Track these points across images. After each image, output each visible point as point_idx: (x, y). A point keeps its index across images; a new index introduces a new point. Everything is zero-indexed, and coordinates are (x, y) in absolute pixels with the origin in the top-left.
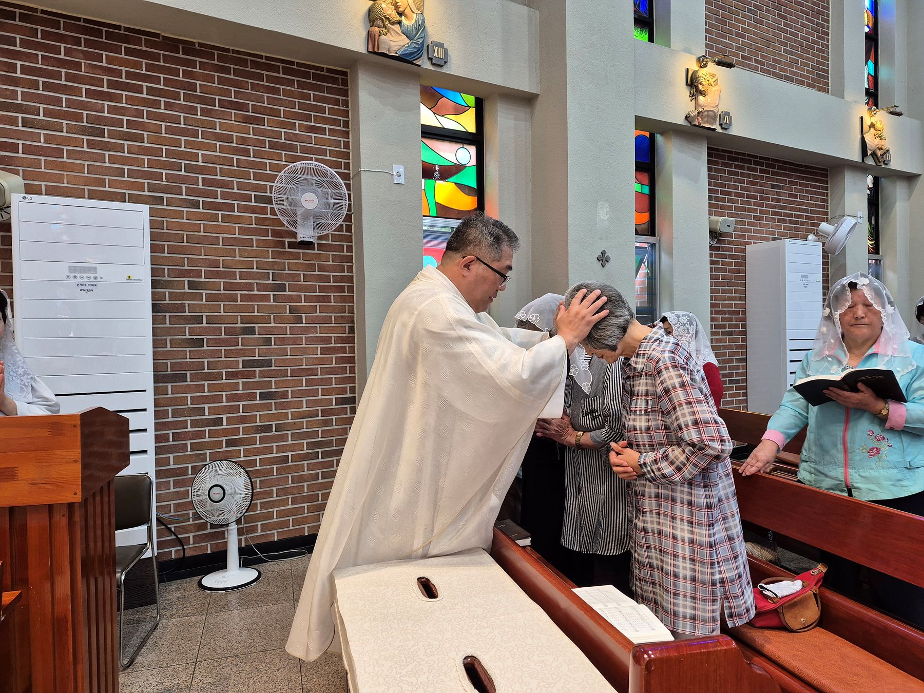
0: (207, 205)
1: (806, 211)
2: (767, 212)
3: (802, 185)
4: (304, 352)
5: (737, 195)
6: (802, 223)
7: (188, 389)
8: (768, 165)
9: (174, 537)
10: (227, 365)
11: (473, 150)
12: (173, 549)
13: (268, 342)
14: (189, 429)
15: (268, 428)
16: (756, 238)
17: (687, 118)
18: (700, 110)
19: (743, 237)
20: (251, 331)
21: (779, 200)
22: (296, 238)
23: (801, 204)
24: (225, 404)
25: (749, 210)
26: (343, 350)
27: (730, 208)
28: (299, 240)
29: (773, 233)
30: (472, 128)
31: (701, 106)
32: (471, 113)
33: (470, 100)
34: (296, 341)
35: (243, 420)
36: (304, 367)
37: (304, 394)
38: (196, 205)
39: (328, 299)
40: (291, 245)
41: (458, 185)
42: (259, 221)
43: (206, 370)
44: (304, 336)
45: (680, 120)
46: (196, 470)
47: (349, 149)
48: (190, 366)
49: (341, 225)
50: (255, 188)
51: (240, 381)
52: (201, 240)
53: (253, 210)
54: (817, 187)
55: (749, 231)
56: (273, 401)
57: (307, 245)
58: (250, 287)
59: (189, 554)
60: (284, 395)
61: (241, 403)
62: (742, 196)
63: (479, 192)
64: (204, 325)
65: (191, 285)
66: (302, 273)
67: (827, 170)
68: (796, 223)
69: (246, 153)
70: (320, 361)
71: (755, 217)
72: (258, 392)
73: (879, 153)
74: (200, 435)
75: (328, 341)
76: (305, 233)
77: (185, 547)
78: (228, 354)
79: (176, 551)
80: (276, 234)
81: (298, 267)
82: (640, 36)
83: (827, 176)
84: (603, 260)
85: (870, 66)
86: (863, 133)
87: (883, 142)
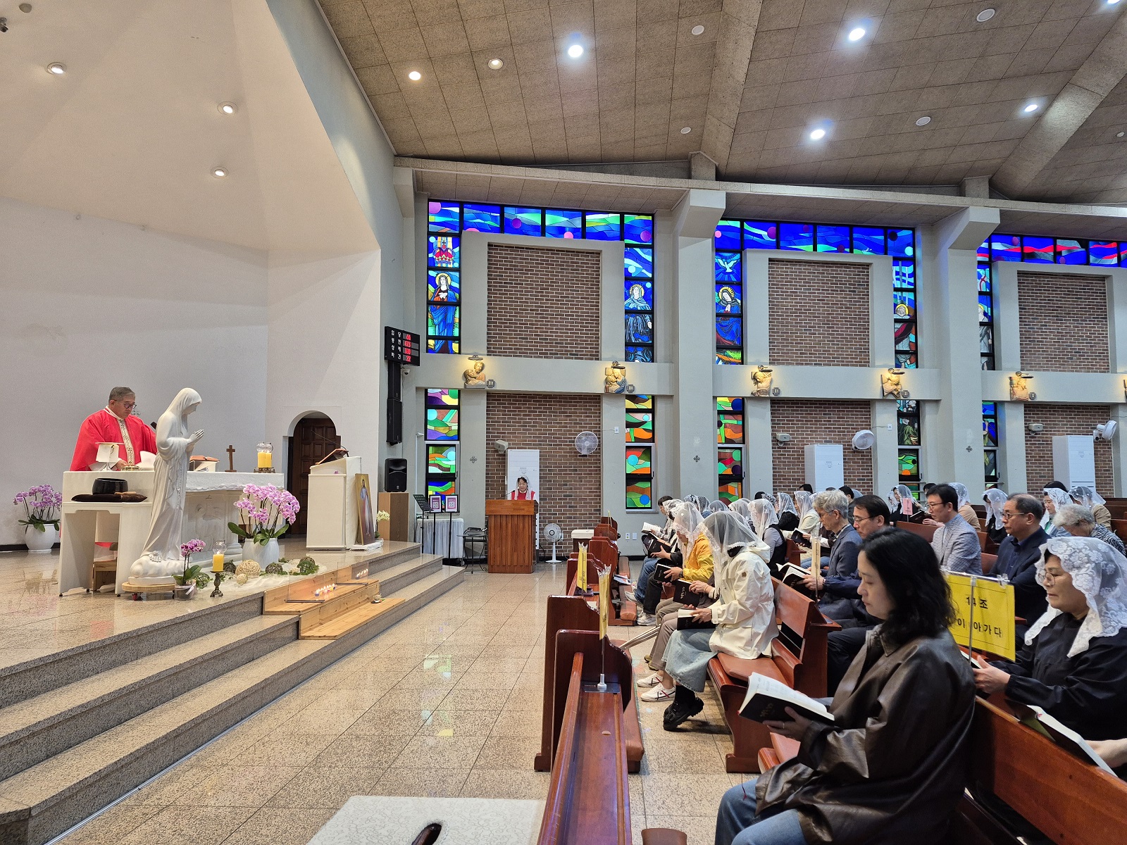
1: (852, 425)
2: (821, 428)
5: (798, 421)
6: (848, 432)
11: (650, 415)
16: (812, 442)
17: (752, 394)
19: (802, 441)
21: (830, 421)
22: (581, 454)
23: (847, 421)
25: (798, 428)
27: (793, 428)
30: (650, 407)
31: (761, 388)
32: (650, 401)
39: (592, 474)
40: (579, 456)
41: (644, 429)
42: (570, 449)
45: (749, 395)
49: (596, 448)
54: (861, 411)
55: (807, 438)
57: (585, 456)
62: (802, 421)
63: (653, 431)
66: (583, 465)
67: (869, 402)
68: (844, 432)
69: (566, 427)
71: (811, 431)
73: (896, 393)
75: (592, 489)
76: (584, 452)
80: (575, 453)
81: (581, 463)
82: (736, 356)
83: (869, 405)
84: (697, 459)
85: (912, 337)
86: (883, 384)
87: (899, 387)
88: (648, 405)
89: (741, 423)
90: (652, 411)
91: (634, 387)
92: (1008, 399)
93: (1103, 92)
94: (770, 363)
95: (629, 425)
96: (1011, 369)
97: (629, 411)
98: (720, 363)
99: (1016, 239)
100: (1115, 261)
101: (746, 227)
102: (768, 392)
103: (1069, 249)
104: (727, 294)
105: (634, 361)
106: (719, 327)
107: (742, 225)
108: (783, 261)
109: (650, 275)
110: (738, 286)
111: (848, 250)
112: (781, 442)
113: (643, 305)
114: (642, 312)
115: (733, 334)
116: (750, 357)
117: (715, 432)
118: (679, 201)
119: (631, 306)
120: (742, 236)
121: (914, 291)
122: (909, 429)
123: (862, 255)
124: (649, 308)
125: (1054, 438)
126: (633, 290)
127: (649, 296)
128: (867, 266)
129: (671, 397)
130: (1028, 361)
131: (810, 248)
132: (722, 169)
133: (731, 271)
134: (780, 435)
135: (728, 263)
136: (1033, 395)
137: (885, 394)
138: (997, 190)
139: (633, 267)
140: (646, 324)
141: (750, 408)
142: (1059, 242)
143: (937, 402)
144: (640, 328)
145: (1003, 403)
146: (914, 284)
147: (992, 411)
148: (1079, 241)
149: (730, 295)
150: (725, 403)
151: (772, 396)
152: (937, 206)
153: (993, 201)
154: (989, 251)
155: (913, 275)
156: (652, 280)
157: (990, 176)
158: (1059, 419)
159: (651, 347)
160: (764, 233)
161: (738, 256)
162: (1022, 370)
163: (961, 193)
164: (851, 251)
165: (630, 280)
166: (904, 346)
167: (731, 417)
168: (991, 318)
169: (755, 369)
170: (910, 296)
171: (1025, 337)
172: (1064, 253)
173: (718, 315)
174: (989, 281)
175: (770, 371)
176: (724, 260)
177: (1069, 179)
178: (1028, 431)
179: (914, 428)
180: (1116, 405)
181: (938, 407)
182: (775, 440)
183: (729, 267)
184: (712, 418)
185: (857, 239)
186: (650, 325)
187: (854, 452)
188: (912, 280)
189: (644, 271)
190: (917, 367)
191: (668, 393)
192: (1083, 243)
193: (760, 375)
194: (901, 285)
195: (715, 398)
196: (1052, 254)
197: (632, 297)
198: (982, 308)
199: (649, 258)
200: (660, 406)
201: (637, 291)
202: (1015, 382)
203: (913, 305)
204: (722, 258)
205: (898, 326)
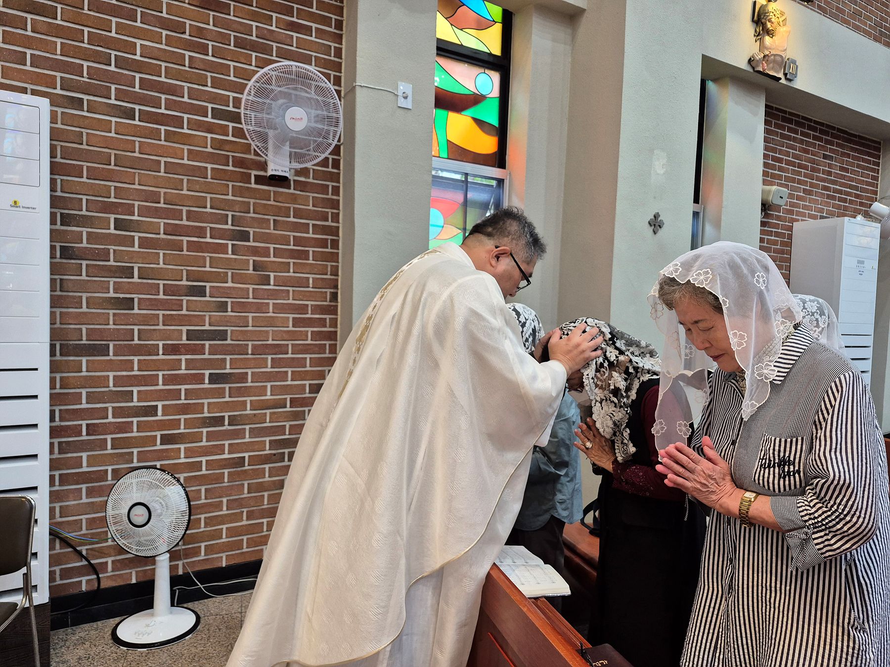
0: (145, 117)
1: (856, 188)
2: (817, 186)
3: (854, 158)
4: (271, 322)
5: (788, 163)
6: (851, 202)
7: (111, 366)
8: (821, 132)
9: (85, 563)
10: (165, 336)
11: (496, 77)
12: (84, 579)
13: (223, 307)
14: (111, 419)
15: (219, 421)
16: (804, 215)
17: (750, 61)
18: (767, 53)
19: (791, 212)
20: (201, 292)
21: (830, 174)
22: (265, 170)
23: (851, 180)
24: (161, 387)
25: (799, 182)
26: (322, 322)
27: (779, 177)
28: (270, 172)
29: (821, 211)
30: (496, 50)
31: (767, 49)
32: (497, 29)
33: (496, 12)
34: (261, 308)
35: (184, 409)
36: (270, 342)
37: (269, 377)
38: (130, 114)
39: (304, 255)
40: (259, 180)
41: (476, 120)
42: (218, 145)
43: (136, 341)
44: (271, 302)
45: (742, 63)
46: (118, 475)
47: (341, 59)
48: (115, 335)
49: (327, 159)
50: (213, 99)
51: (183, 357)
52: (135, 164)
53: (210, 128)
54: (869, 162)
55: (797, 206)
56: (227, 386)
57: (280, 181)
58: (201, 232)
59: (105, 584)
60: (243, 378)
61: (183, 387)
62: (793, 164)
63: (502, 132)
64: (136, 279)
65: (119, 225)
66: (272, 218)
67: (879, 143)
68: (845, 201)
69: (204, 50)
70: (292, 336)
71: (804, 190)
72: (207, 373)
74: (127, 427)
75: (303, 309)
76: (279, 165)
77: (100, 576)
78: (167, 320)
79: (88, 581)
80: (239, 163)
81: (266, 209)
84: (656, 223)
88: (493, 41)
90: (502, 65)
95: (441, 99)
97: (441, 50)
182: (766, 203)
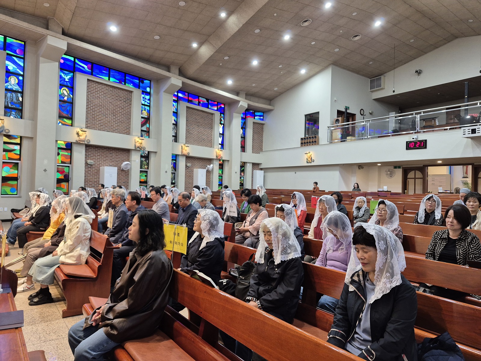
2: (107, 159)
5: (98, 156)
6: (120, 162)
16: (104, 165)
17: (76, 141)
18: (80, 139)
21: (112, 157)
23: (120, 157)
25: (102, 159)
27: (96, 158)
32: (19, 139)
41: (14, 153)
45: (75, 141)
63: (20, 155)
71: (104, 161)
73: (140, 147)
82: (69, 122)
83: (129, 151)
84: (45, 170)
85: (148, 125)
86: (135, 143)
87: (142, 145)
88: (18, 141)
89: (70, 154)
90: (20, 144)
91: (9, 131)
92: (181, 154)
93: (217, 48)
94: (86, 128)
95: (5, 150)
96: (182, 143)
97: (5, 143)
98: (60, 124)
99: (187, 94)
100: (216, 109)
101: (77, 61)
102: (84, 141)
103: (203, 101)
104: (65, 91)
105: (10, 116)
106: (60, 106)
107: (75, 60)
108: (94, 82)
109: (22, 73)
110: (72, 89)
111: (123, 83)
112: (89, 165)
113: (16, 88)
114: (16, 92)
115: (68, 111)
116: (76, 123)
117: (56, 158)
118: (41, 39)
119: (9, 87)
120: (74, 65)
121: (149, 106)
122: (145, 162)
123: (129, 87)
124: (20, 90)
125: (194, 169)
126: (10, 79)
127: (21, 84)
128: (131, 92)
129: (32, 138)
130: (188, 141)
131: (107, 78)
132: (66, 30)
133: (68, 80)
134: (89, 161)
135: (66, 76)
136: (188, 153)
137: (136, 147)
138: (182, 73)
139: (11, 67)
140: (19, 98)
141: (75, 148)
142: (200, 98)
143: (156, 152)
144: (15, 100)
145: (179, 155)
146: (150, 104)
147: (175, 158)
148: (206, 99)
149: (67, 92)
150: (62, 144)
151: (86, 143)
152: (160, 74)
153: (180, 77)
154: (177, 96)
155: (149, 100)
156: (23, 76)
157: (179, 67)
158: (196, 163)
159: (21, 111)
160: (86, 67)
161: (72, 74)
162: (186, 143)
163: (169, 70)
164: (125, 84)
165: (9, 73)
166: (144, 128)
167: (65, 151)
168: (176, 122)
169: (78, 130)
170: (147, 108)
171: (188, 131)
172: (201, 102)
173: (60, 101)
174: (176, 108)
175: (85, 131)
176: (64, 74)
177: (205, 76)
178: (186, 166)
179: (146, 162)
180: (213, 159)
181: (156, 154)
182: (86, 164)
183: (67, 78)
184: (54, 151)
185: (128, 80)
186: (21, 99)
187: (122, 171)
188: (149, 102)
189: (18, 70)
190: (149, 138)
191: (30, 136)
192: (207, 100)
193: (81, 133)
194: (145, 103)
195: (57, 141)
196: (198, 102)
197: (10, 82)
198: (174, 118)
199: (22, 64)
200: (25, 143)
201: (13, 80)
202: (183, 148)
203: (149, 112)
204: (64, 73)
205: (143, 120)
